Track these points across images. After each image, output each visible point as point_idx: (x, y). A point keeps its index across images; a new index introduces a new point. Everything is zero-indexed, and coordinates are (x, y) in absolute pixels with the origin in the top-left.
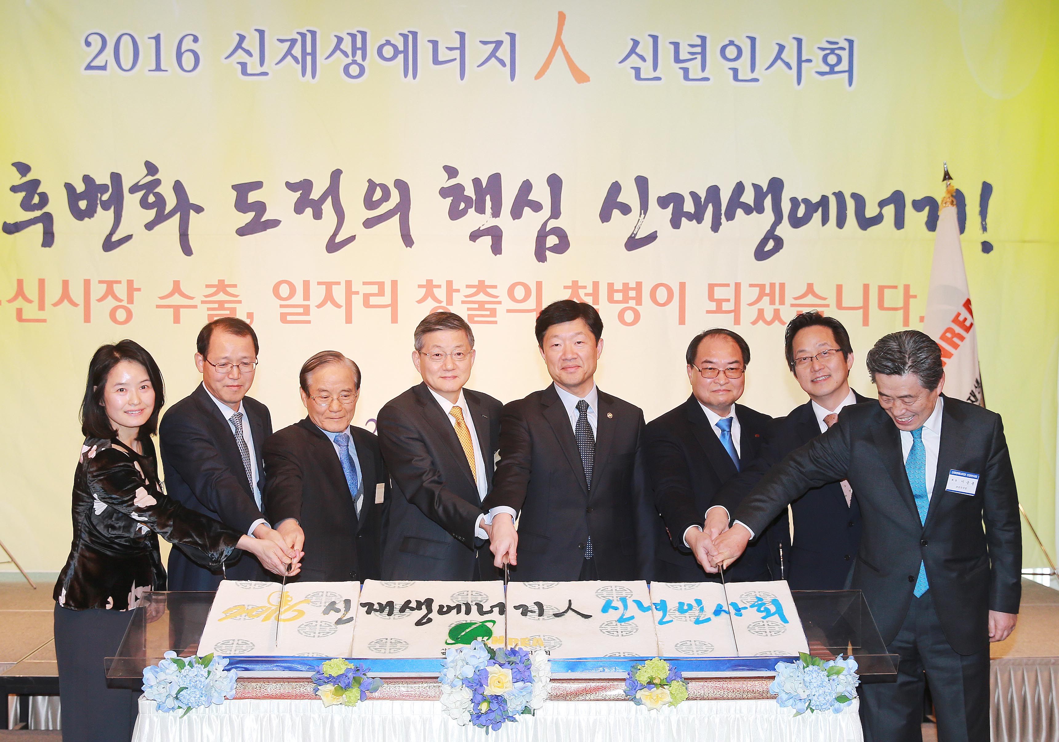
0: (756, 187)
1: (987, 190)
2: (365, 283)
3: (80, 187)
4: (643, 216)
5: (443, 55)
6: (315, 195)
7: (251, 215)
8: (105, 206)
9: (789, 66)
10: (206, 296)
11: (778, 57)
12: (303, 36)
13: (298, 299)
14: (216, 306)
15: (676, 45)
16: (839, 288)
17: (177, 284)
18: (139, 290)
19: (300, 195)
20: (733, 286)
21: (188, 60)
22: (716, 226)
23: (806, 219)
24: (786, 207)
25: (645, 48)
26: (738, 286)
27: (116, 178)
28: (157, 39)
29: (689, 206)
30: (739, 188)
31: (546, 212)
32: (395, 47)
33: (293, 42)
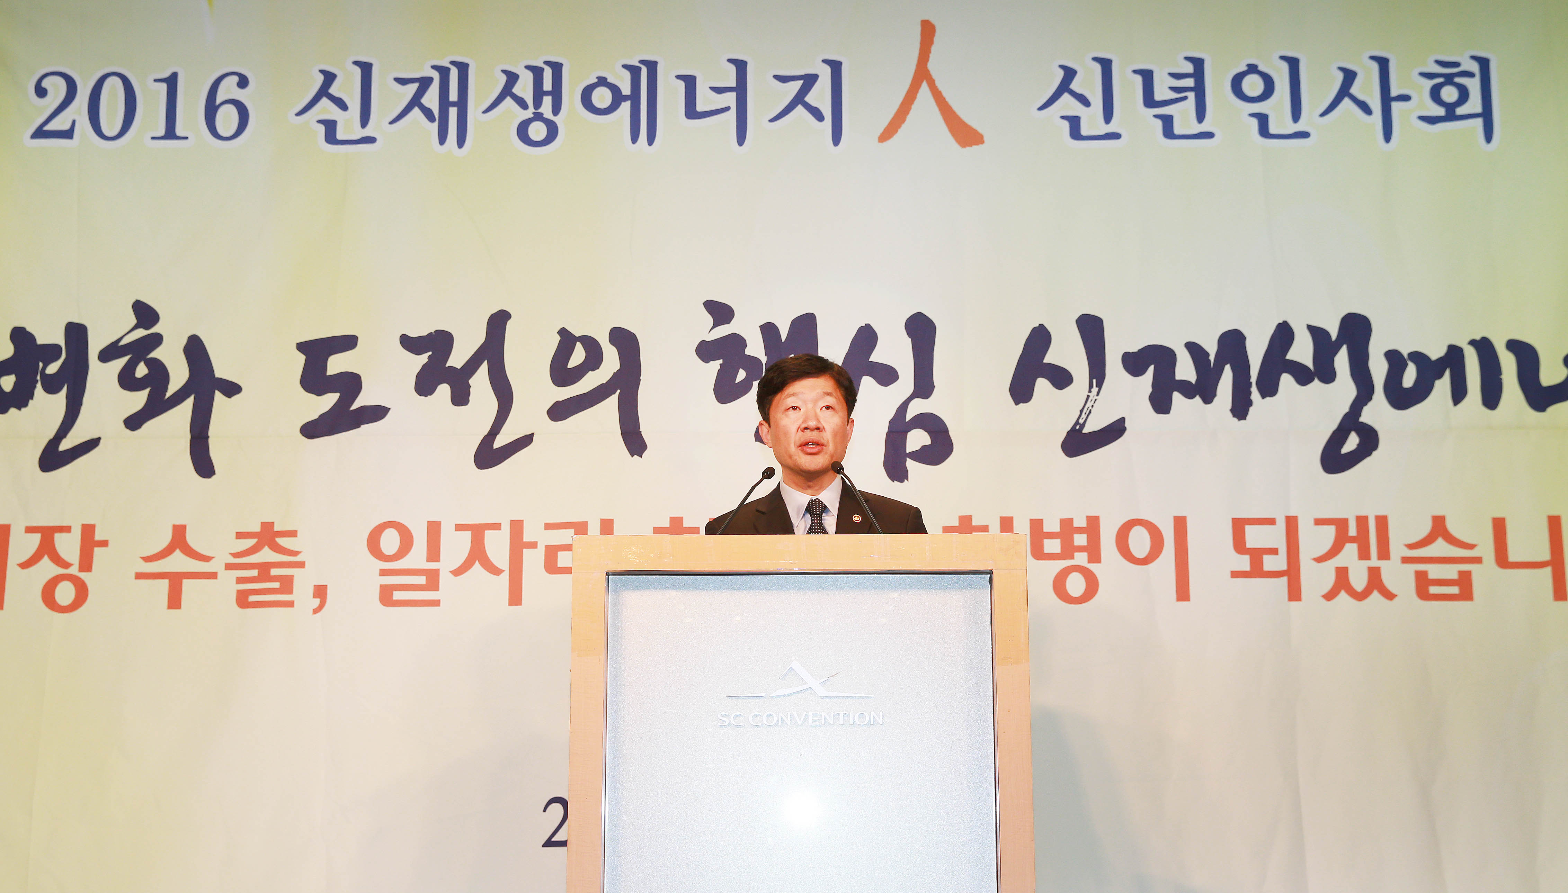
0: (1317, 333)
2: (549, 526)
3: (6, 351)
4: (1095, 390)
5: (705, 100)
6: (457, 359)
7: (330, 400)
8: (51, 386)
9: (1365, 108)
10: (235, 555)
11: (1344, 92)
12: (444, 72)
13: (417, 558)
14: (254, 573)
15: (1147, 76)
16: (1499, 526)
17: (179, 532)
18: (104, 544)
19: (427, 360)
20: (1281, 524)
21: (227, 119)
22: (1241, 408)
23: (1420, 392)
24: (1379, 369)
25: (1088, 82)
27: (76, 332)
28: (172, 81)
29: (1185, 370)
30: (1283, 335)
31: (906, 384)
32: (615, 90)
33: (425, 83)
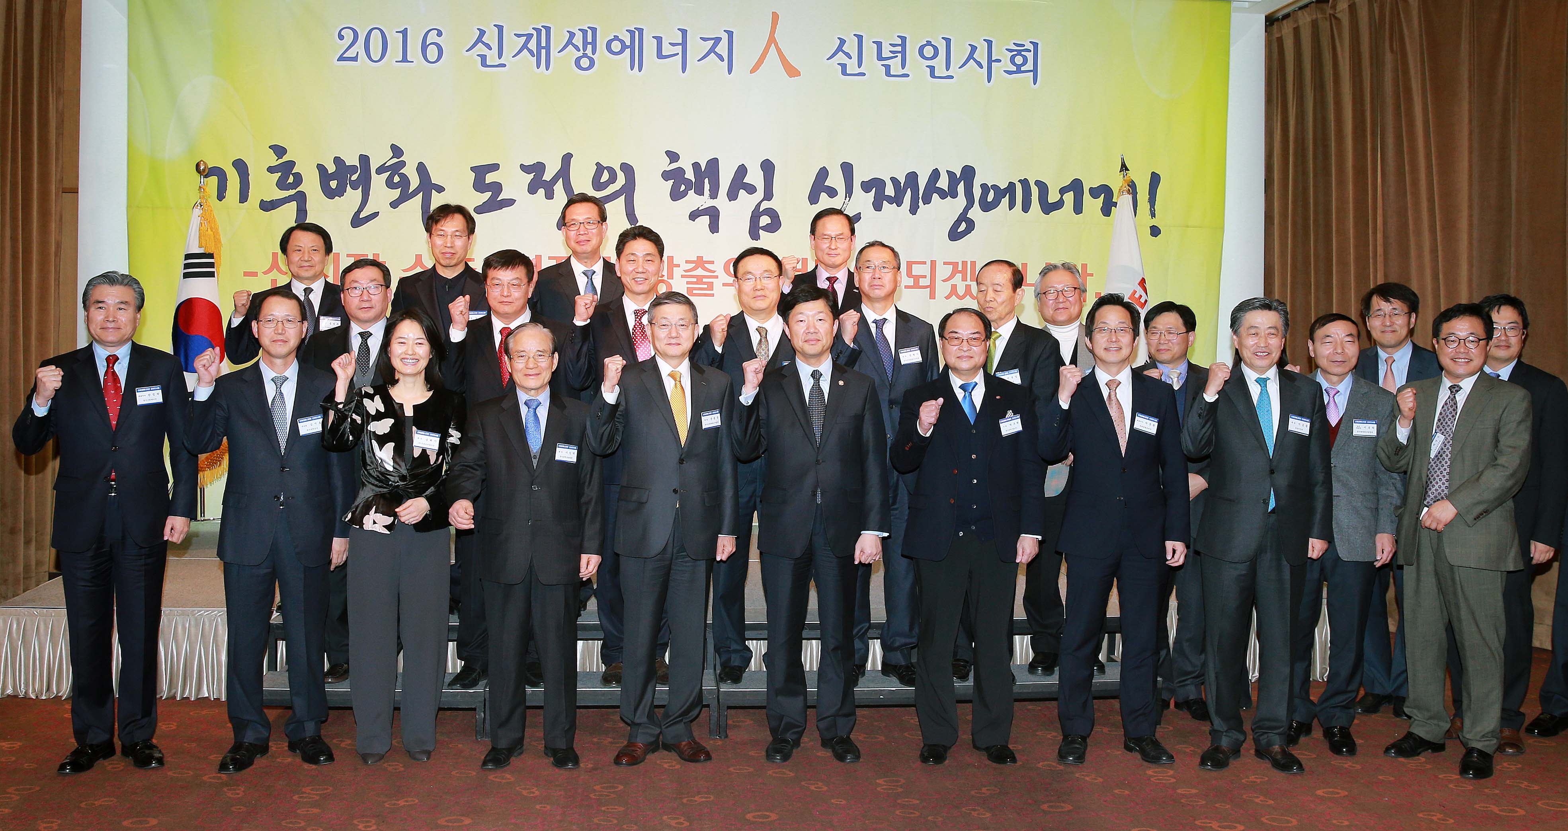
0: (951, 174)
1: (1155, 180)
3: (331, 168)
4: (848, 199)
5: (667, 50)
6: (548, 176)
7: (488, 195)
8: (355, 188)
9: (980, 65)
11: (971, 57)
12: (538, 31)
15: (879, 44)
17: (419, 257)
19: (533, 177)
20: (929, 263)
21: (432, 52)
22: (914, 210)
23: (995, 204)
24: (977, 192)
25: (851, 47)
26: (933, 263)
27: (364, 160)
28: (404, 33)
29: (890, 191)
30: (935, 175)
31: (760, 194)
32: (622, 42)
33: (529, 37)
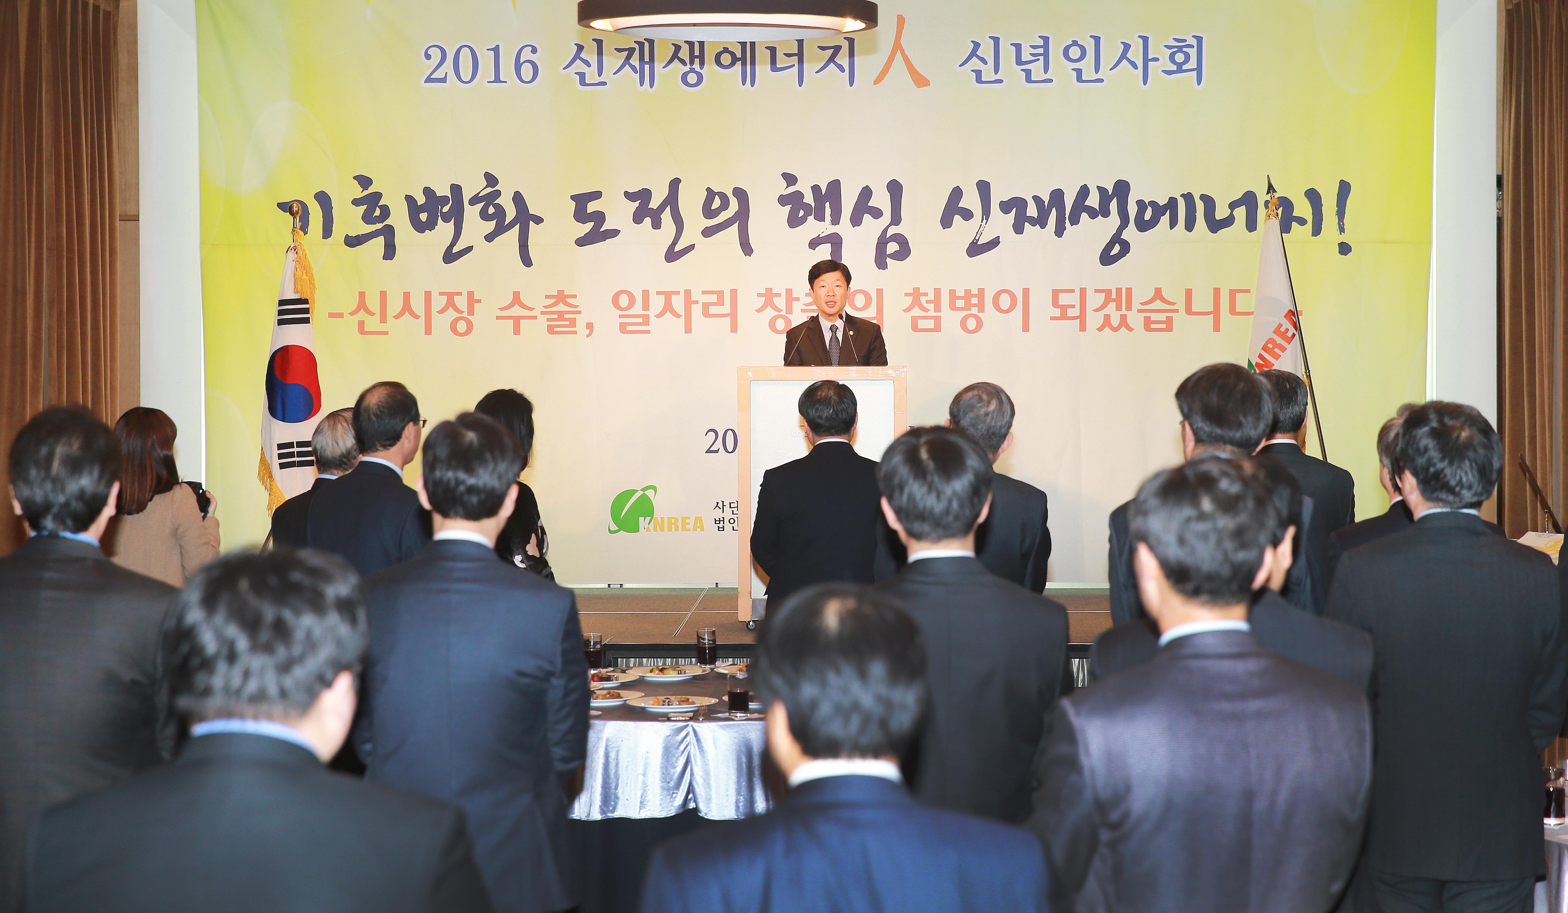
0: (1102, 190)
1: (1344, 189)
2: (704, 293)
3: (421, 200)
4: (985, 221)
5: (781, 61)
6: (654, 204)
7: (590, 225)
8: (446, 219)
9: (1135, 66)
10: (545, 307)
11: (1124, 56)
12: (641, 44)
13: (637, 309)
14: (556, 316)
15: (1018, 47)
16: (1189, 293)
17: (516, 295)
18: (479, 301)
19: (638, 205)
20: (1077, 292)
21: (527, 71)
22: (1060, 231)
23: (1153, 223)
24: (1132, 209)
25: (987, 51)
26: (1083, 291)
27: (456, 189)
28: (496, 50)
29: (1032, 211)
30: (1084, 191)
31: (887, 218)
32: (733, 54)
33: (631, 51)
